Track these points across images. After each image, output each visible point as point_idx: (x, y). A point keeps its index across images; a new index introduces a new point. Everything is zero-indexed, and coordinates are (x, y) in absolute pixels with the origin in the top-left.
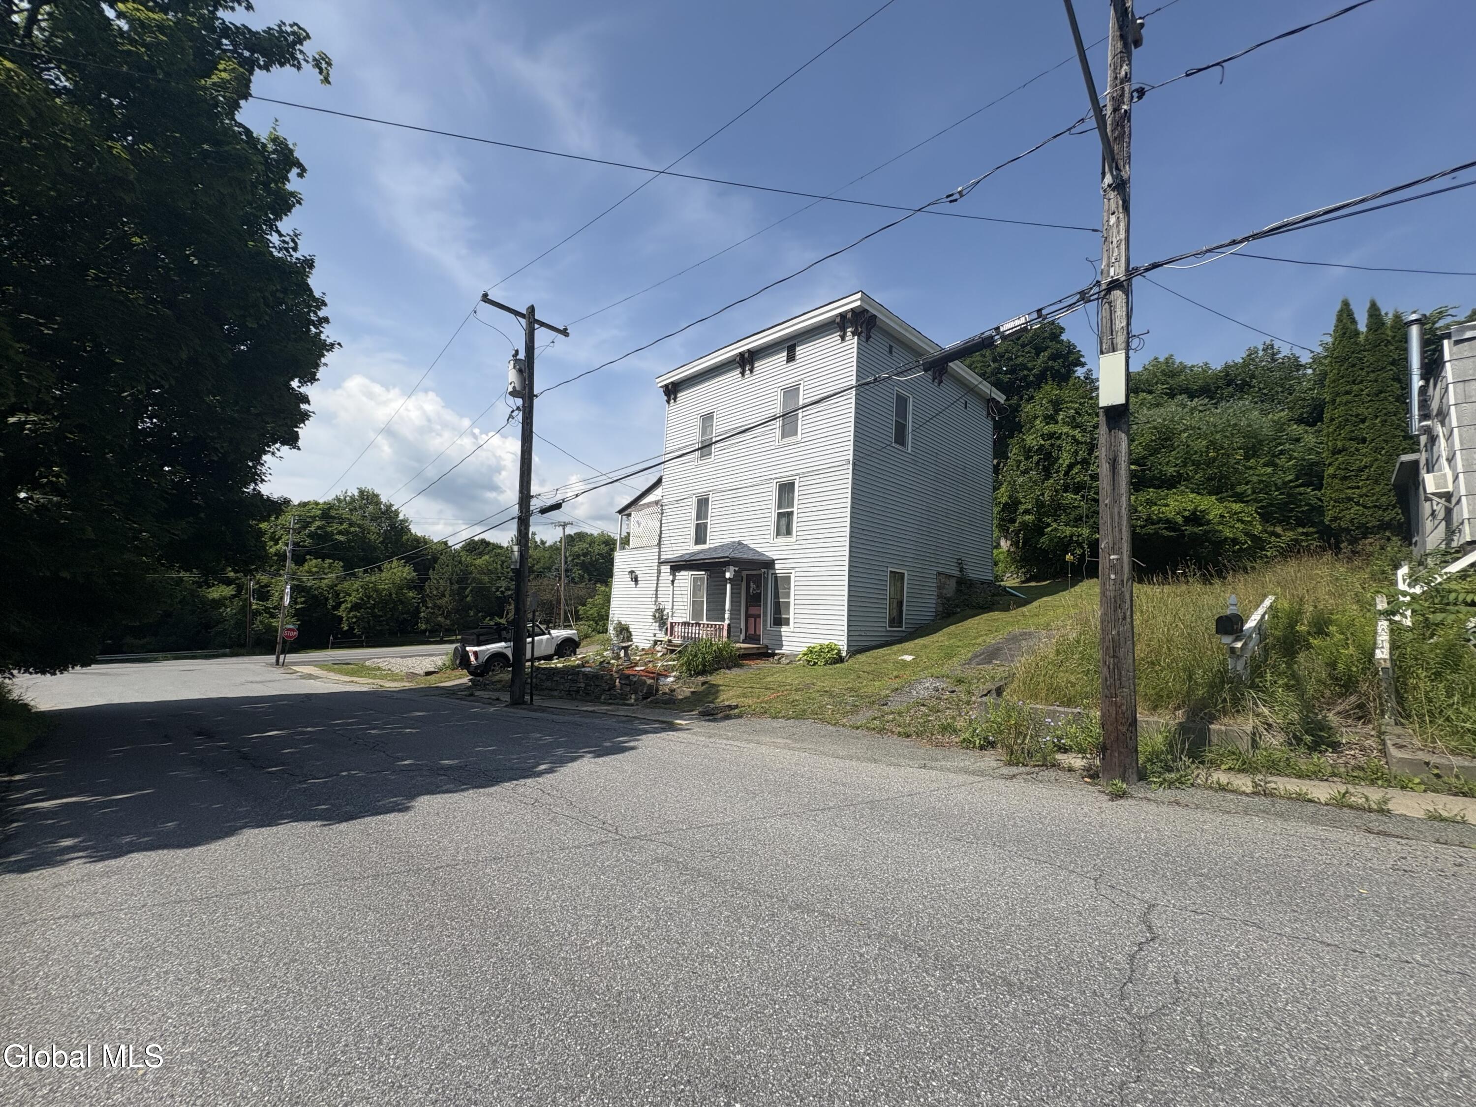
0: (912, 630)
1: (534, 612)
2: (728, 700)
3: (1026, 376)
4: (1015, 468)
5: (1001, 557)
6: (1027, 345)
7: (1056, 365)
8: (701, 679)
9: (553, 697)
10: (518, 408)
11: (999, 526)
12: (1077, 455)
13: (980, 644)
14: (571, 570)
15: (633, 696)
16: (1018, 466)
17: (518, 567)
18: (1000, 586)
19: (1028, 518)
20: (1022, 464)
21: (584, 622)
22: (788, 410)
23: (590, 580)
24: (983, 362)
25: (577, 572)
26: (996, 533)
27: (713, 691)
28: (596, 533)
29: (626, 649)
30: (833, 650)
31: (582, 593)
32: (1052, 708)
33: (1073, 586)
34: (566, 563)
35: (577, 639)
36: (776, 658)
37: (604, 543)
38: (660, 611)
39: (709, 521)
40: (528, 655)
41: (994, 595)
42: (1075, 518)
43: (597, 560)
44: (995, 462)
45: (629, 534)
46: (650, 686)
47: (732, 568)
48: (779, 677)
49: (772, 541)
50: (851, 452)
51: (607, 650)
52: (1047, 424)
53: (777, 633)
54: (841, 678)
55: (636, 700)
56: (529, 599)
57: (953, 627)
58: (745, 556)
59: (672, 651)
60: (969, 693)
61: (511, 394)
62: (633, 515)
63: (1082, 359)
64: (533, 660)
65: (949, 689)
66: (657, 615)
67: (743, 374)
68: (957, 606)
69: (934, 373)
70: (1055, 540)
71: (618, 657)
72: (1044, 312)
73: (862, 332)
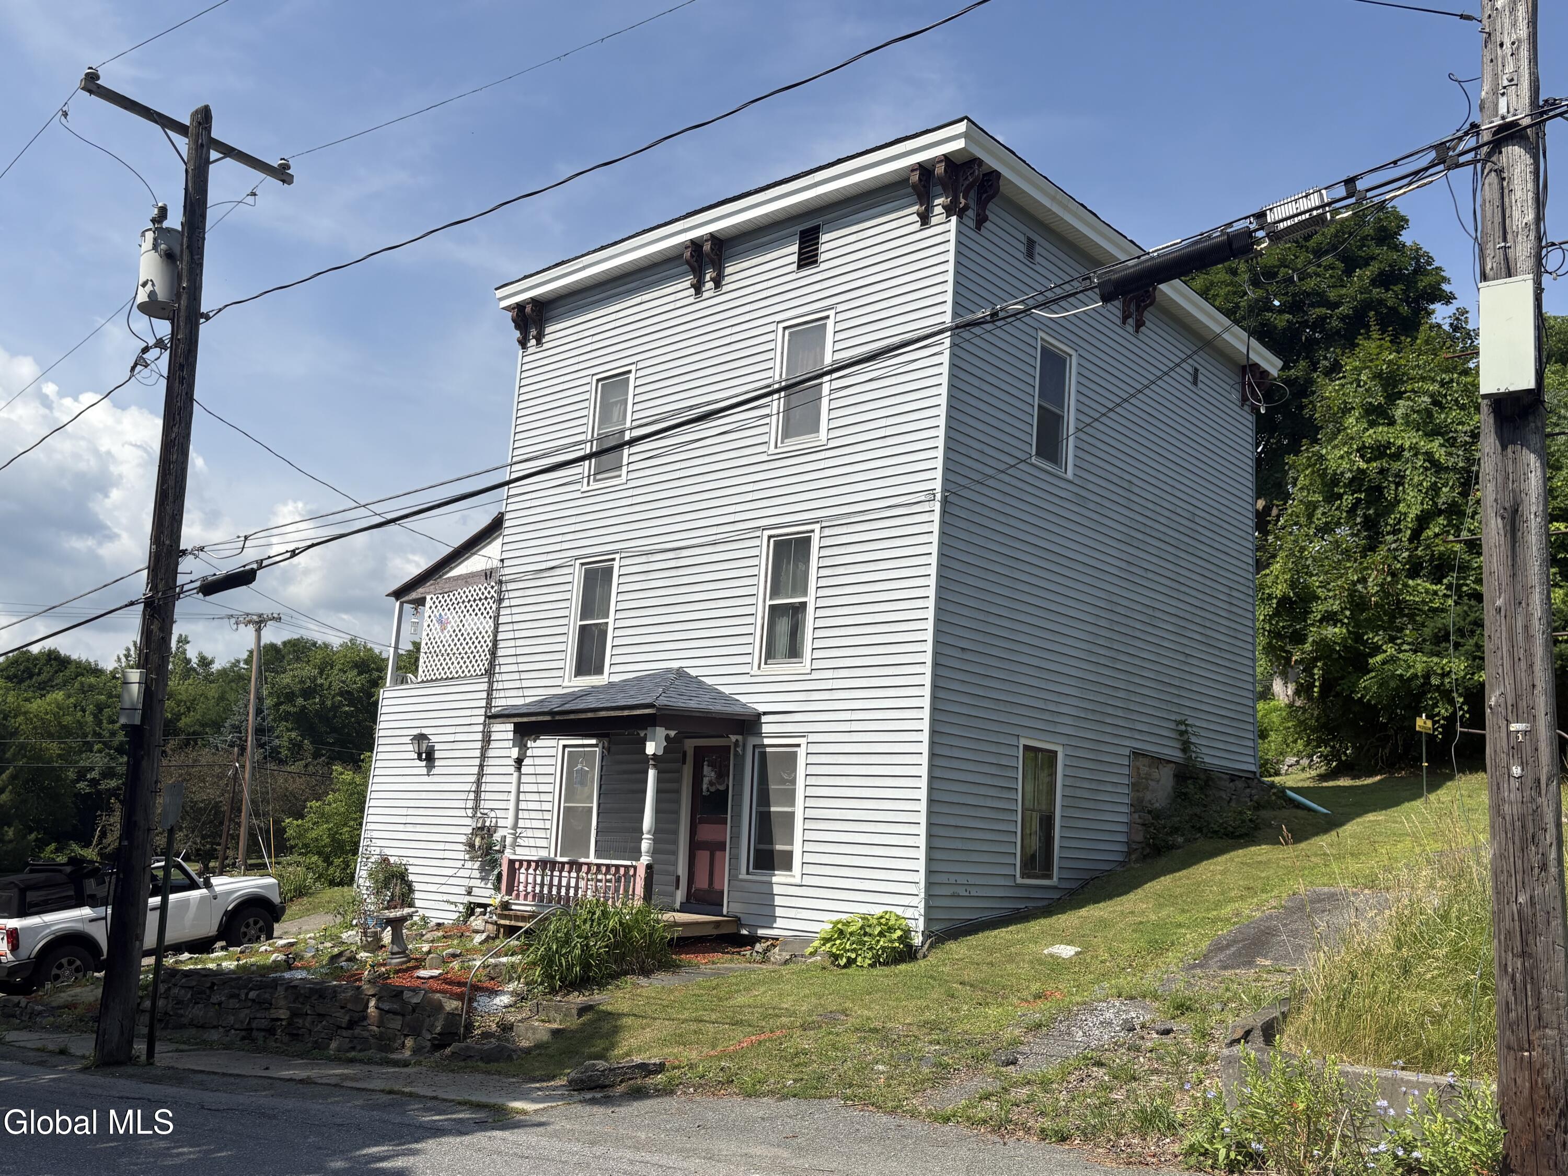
0: (1074, 885)
1: (171, 832)
2: (640, 1050)
3: (1323, 319)
4: (1303, 520)
5: (1275, 718)
6: (1327, 252)
7: (1389, 297)
8: (578, 999)
9: (207, 1046)
10: (160, 343)
11: (1270, 649)
12: (1437, 495)
13: (1228, 920)
14: (271, 729)
15: (409, 1042)
16: (1310, 516)
17: (137, 721)
18: (1272, 785)
19: (1333, 632)
20: (1319, 511)
21: (295, 857)
22: (800, 374)
23: (316, 756)
24: (1231, 284)
25: (285, 736)
26: (1262, 664)
27: (606, 1027)
28: (336, 641)
29: (396, 924)
30: (891, 929)
31: (297, 785)
32: (1389, 1073)
33: (1434, 786)
34: (259, 711)
35: (276, 899)
36: (759, 947)
37: (356, 665)
38: (485, 831)
39: (611, 620)
40: (150, 939)
41: (1258, 807)
42: (1436, 636)
43: (336, 707)
44: (1261, 504)
45: (417, 646)
46: (453, 1016)
47: (661, 732)
48: (764, 995)
49: (755, 671)
50: (939, 474)
51: (351, 927)
52: (1372, 424)
53: (764, 889)
54: (910, 997)
55: (416, 1051)
56: (160, 800)
57: (1166, 881)
58: (693, 704)
59: (511, 931)
60: (1204, 1035)
61: (143, 308)
62: (429, 603)
63: (1445, 287)
64: (160, 951)
65: (1159, 1026)
66: (478, 842)
67: (698, 288)
68: (1175, 830)
69: (1126, 305)
70: (1393, 684)
71: (375, 945)
72: (1361, 185)
73: (966, 208)
